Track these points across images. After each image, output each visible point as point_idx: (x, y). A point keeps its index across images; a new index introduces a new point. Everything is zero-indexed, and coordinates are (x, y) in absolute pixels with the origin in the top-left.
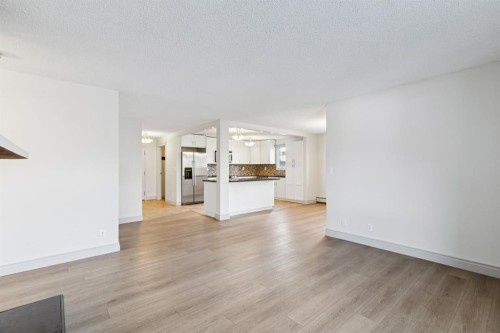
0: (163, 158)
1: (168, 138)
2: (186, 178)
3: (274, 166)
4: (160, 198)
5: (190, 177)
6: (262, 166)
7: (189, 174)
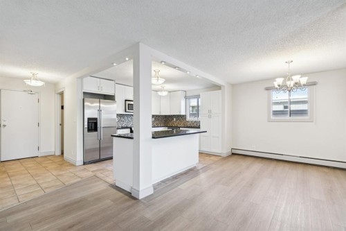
0: (62, 107)
1: (67, 81)
2: (89, 130)
3: (183, 117)
4: (58, 153)
5: (96, 129)
6: (171, 117)
7: (93, 125)
